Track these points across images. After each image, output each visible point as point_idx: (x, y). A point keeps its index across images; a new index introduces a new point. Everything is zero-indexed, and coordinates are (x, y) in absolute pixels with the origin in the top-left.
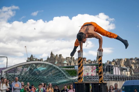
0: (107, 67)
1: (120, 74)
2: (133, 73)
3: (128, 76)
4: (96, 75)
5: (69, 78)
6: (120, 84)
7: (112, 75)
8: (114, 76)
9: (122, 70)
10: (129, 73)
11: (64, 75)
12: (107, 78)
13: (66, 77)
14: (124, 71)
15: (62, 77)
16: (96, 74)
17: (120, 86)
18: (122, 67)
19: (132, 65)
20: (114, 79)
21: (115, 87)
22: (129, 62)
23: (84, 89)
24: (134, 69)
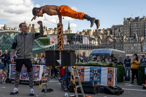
0: (77, 37)
1: (88, 43)
2: (100, 43)
3: (96, 45)
4: (66, 44)
5: (41, 46)
6: (88, 53)
7: (82, 44)
8: (83, 45)
9: (91, 39)
10: (97, 42)
11: (37, 44)
12: (77, 47)
13: (38, 46)
14: (93, 40)
15: (34, 46)
16: (67, 44)
17: (88, 54)
18: (91, 36)
19: (100, 35)
20: (83, 47)
21: (83, 55)
22: (97, 33)
23: (54, 56)
24: (101, 39)
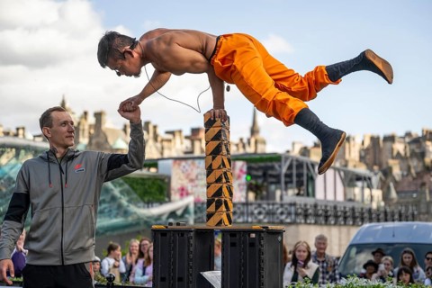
0: (290, 167)
1: (340, 197)
2: (394, 194)
3: (374, 206)
4: (243, 200)
5: (133, 208)
6: (340, 239)
7: (310, 201)
8: (316, 206)
9: (351, 180)
10: (378, 193)
11: (114, 198)
12: (289, 214)
13: (120, 206)
14: (359, 184)
15: (104, 206)
16: (247, 197)
17: (340, 245)
18: (350, 168)
19: (391, 162)
20: (317, 215)
21: (319, 248)
22: (380, 150)
23: (189, 252)
24: (398, 178)
